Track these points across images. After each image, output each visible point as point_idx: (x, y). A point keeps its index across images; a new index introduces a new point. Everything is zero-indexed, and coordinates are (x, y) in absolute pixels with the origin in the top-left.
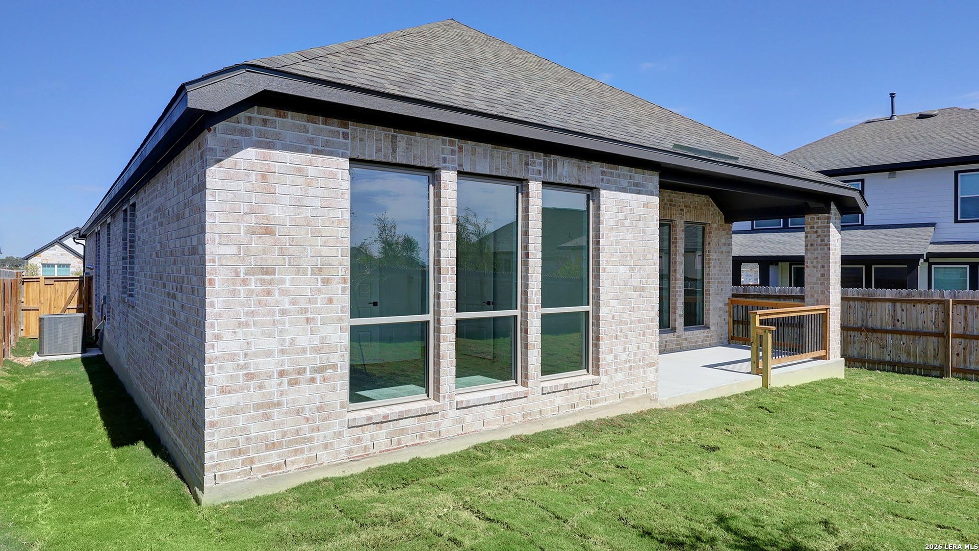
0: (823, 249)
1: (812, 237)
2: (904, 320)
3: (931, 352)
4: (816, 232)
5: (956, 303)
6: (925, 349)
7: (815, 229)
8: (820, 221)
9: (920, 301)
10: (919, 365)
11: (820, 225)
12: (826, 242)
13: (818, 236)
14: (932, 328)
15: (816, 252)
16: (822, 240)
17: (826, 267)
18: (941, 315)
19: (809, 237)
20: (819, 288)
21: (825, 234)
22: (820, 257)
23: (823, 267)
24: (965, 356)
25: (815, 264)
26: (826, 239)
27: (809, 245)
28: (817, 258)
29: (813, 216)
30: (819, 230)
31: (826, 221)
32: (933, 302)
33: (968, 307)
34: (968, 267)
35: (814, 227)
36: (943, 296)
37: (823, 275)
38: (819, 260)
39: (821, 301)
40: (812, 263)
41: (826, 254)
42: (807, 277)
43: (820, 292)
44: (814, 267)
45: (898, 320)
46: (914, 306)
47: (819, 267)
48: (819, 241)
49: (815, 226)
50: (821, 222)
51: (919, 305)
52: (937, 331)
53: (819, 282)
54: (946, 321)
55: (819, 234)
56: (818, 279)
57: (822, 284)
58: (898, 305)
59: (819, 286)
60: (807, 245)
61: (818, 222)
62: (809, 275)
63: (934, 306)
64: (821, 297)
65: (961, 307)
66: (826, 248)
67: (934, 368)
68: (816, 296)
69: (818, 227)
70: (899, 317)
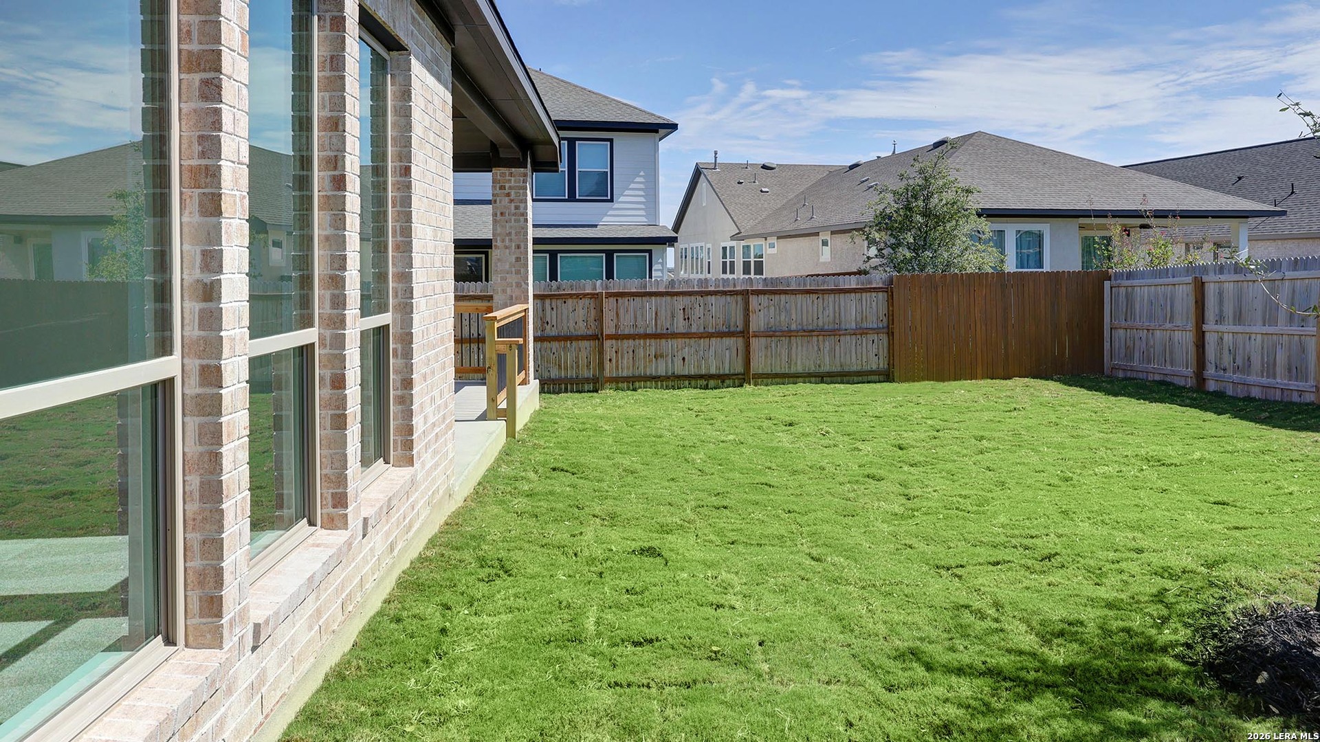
0: (518, 221)
1: (503, 203)
2: (555, 324)
3: (583, 361)
4: (508, 195)
5: (609, 295)
6: (577, 358)
7: (506, 191)
8: (513, 179)
9: (571, 296)
10: (572, 378)
11: (513, 184)
12: (522, 210)
13: (511, 201)
14: (582, 329)
15: (508, 225)
16: (517, 208)
17: (522, 246)
18: (593, 312)
19: (498, 201)
20: (513, 279)
21: (521, 198)
22: (513, 232)
23: (519, 247)
24: (617, 361)
25: (507, 243)
26: (522, 205)
27: (498, 214)
28: (510, 233)
29: (503, 170)
30: (513, 192)
31: (522, 179)
32: (585, 295)
33: (620, 299)
34: (548, 255)
35: (505, 186)
36: (595, 288)
37: (518, 259)
38: (513, 236)
39: (516, 298)
40: (503, 241)
41: (523, 228)
42: (496, 263)
43: (514, 284)
44: (506, 247)
45: (547, 323)
46: (565, 302)
47: (513, 247)
48: (513, 208)
49: (507, 185)
50: (515, 181)
51: (570, 301)
52: (590, 333)
53: (513, 269)
54: (599, 319)
55: (512, 198)
56: (512, 265)
57: (518, 272)
58: (548, 302)
59: (514, 276)
60: (496, 214)
61: (510, 180)
62: (498, 259)
63: (586, 301)
64: (517, 292)
65: (612, 300)
66: (522, 219)
67: (587, 380)
68: (509, 290)
69: (510, 188)
70: (548, 319)
